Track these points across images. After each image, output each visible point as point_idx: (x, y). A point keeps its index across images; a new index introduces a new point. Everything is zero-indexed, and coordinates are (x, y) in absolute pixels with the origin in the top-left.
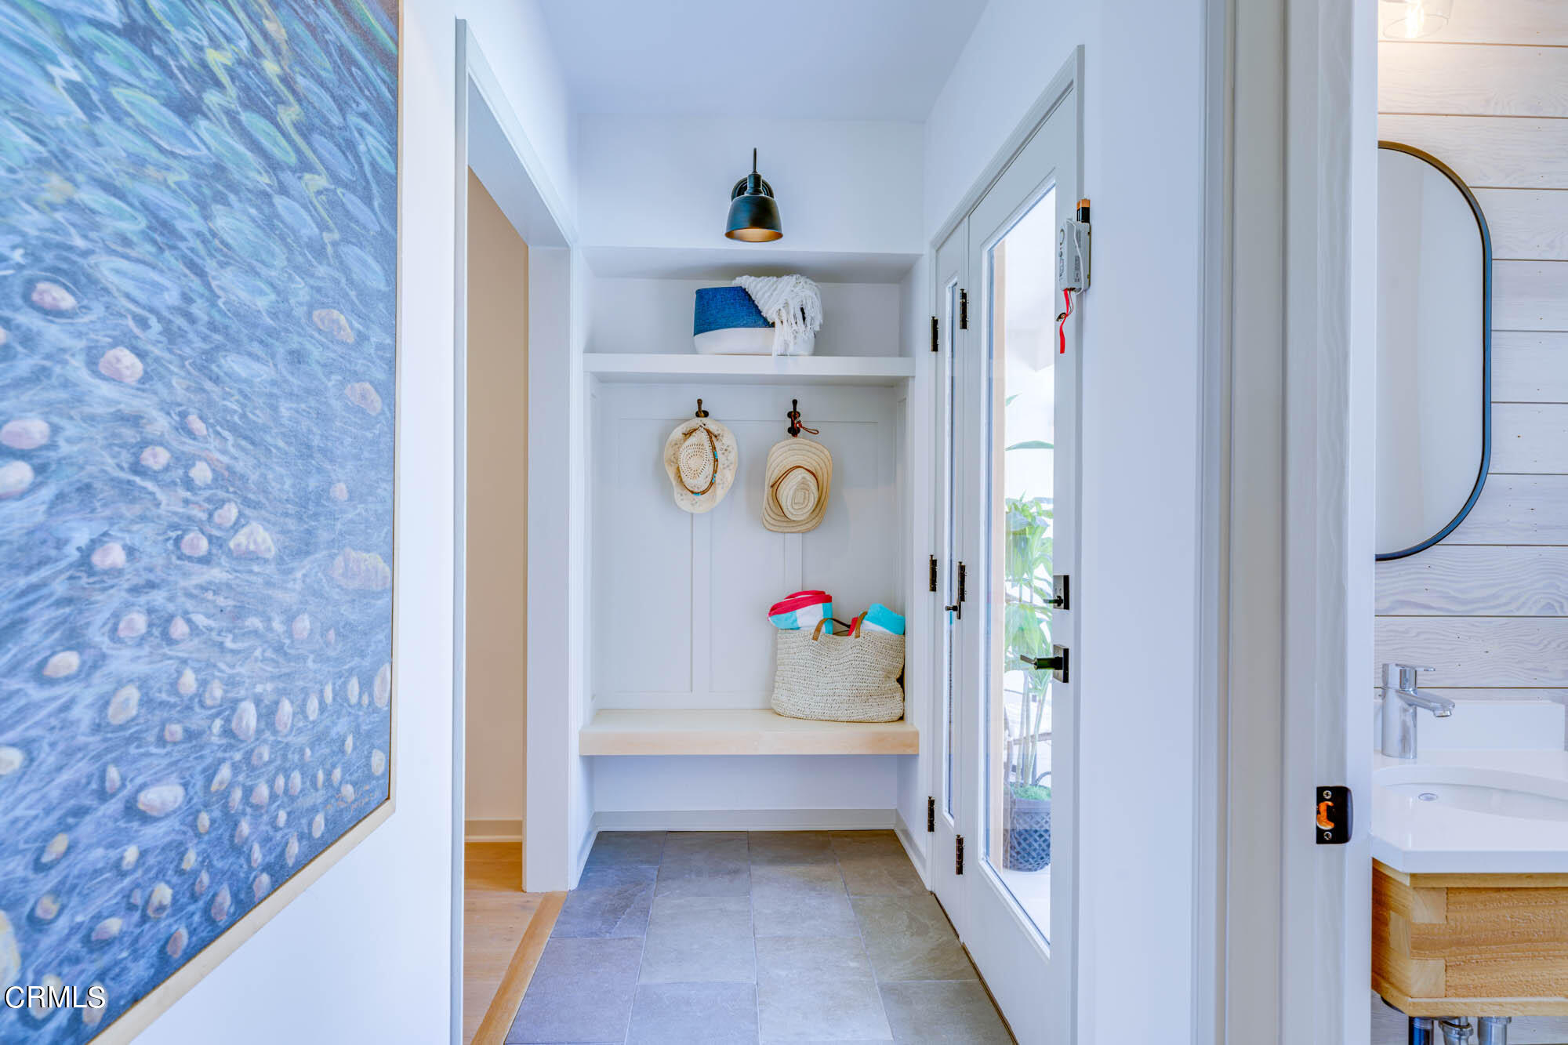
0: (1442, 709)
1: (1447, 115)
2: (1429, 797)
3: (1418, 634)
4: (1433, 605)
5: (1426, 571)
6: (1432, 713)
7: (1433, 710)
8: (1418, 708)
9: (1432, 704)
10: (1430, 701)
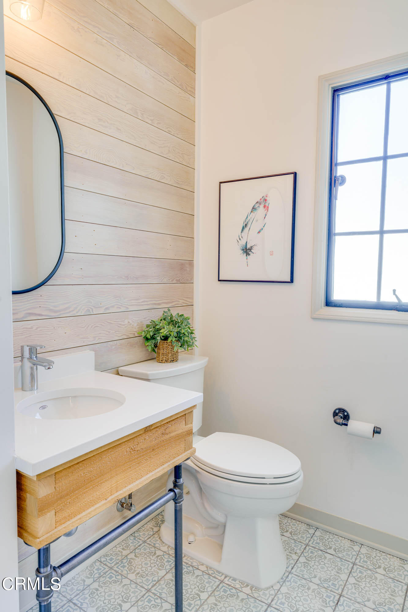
0: (49, 365)
1: (42, 73)
2: (43, 407)
3: (37, 328)
4: (43, 314)
5: (40, 298)
6: (44, 368)
7: (45, 366)
8: (38, 366)
9: (44, 364)
10: (43, 363)
